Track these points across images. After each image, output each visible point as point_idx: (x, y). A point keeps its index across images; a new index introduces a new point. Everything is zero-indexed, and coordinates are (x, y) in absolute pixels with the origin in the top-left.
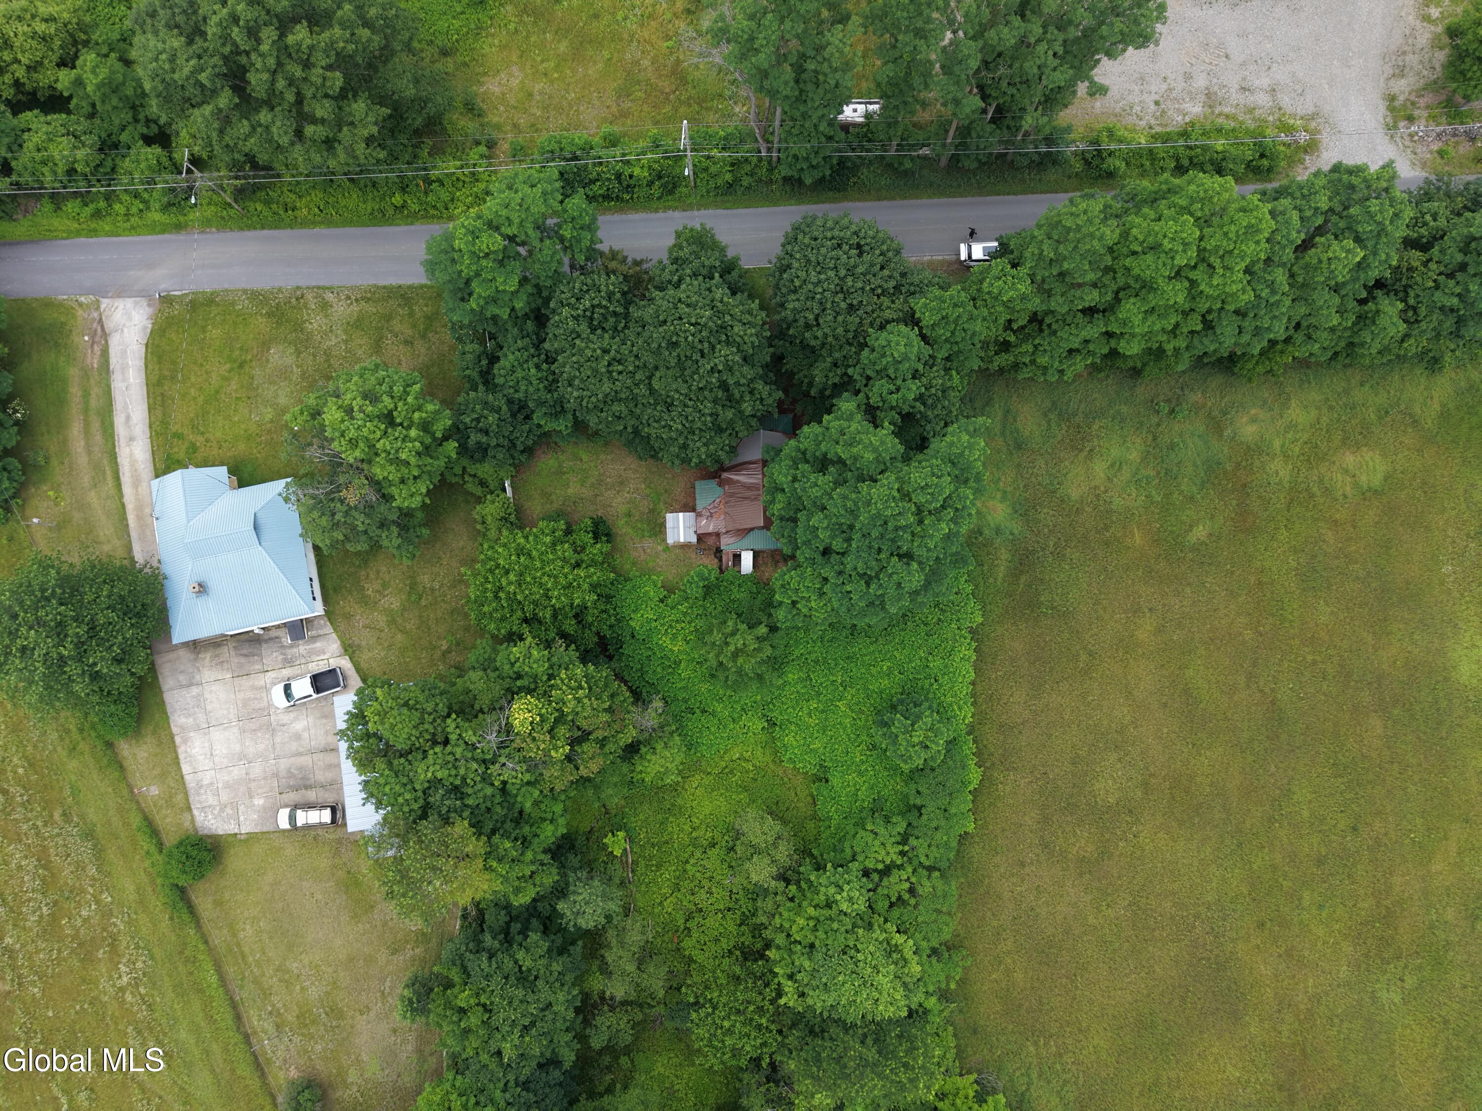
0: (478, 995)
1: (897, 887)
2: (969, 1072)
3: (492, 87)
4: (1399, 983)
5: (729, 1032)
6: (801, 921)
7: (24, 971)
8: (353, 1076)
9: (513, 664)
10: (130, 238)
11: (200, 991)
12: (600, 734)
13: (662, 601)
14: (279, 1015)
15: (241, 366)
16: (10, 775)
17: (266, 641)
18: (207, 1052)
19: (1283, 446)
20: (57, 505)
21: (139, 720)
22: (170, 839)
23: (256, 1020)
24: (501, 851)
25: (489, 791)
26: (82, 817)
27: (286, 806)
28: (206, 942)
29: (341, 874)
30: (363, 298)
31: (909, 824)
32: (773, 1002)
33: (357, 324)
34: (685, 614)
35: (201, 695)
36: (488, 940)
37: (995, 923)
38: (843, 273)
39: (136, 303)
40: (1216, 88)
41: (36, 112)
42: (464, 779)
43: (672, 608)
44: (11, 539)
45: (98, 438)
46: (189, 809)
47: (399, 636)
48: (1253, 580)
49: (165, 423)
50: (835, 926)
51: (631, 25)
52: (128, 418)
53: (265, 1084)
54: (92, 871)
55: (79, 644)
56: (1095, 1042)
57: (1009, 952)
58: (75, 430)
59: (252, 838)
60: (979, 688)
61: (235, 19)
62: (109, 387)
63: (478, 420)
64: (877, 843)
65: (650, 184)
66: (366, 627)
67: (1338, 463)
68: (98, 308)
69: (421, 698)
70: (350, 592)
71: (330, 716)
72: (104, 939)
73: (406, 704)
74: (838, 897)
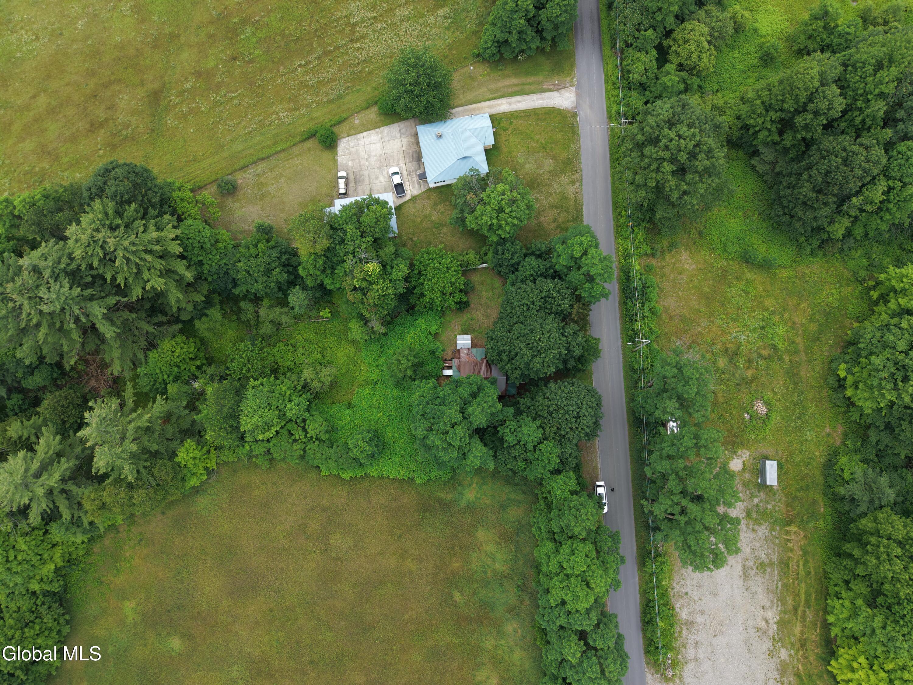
0: (263, 252)
1: (297, 433)
2: (218, 467)
3: (684, 256)
4: (240, 677)
5: (241, 357)
6: (284, 388)
7: (287, 77)
8: (237, 205)
9: (397, 265)
10: (604, 98)
11: (275, 144)
12: (365, 300)
13: (430, 333)
14: (263, 175)
15: (544, 147)
16: (365, 65)
17: (419, 164)
18: (250, 147)
19: (502, 645)
20: (481, 75)
21: (386, 114)
22: (336, 129)
23: (262, 166)
24: (318, 260)
25: (342, 254)
26: (347, 94)
27: (347, 174)
28: (294, 145)
29: (319, 198)
30: (577, 199)
31: (324, 441)
32: (252, 376)
33: (564, 197)
34: (423, 343)
35: (395, 137)
36: (285, 257)
37: (280, 482)
38: (566, 408)
39: (573, 102)
40: (696, 627)
41: (657, 56)
42: (347, 244)
43: (426, 337)
44: (465, 58)
45: (511, 90)
46: (349, 136)
47: (419, 220)
48: (434, 622)
49: (517, 117)
50: (280, 401)
51: (719, 322)
52: (520, 102)
53: (236, 170)
54: (325, 99)
55: (412, 91)
56: (226, 526)
57: (267, 489)
58: (514, 81)
59: (335, 161)
60: (386, 481)
61: (671, 140)
62: (534, 93)
63: (508, 250)
64: (317, 426)
65: (633, 330)
66: (424, 205)
67: (492, 674)
68: (571, 86)
69: (380, 226)
70: (439, 198)
71: (385, 191)
72: (298, 106)
73: (378, 221)
74: (293, 404)
